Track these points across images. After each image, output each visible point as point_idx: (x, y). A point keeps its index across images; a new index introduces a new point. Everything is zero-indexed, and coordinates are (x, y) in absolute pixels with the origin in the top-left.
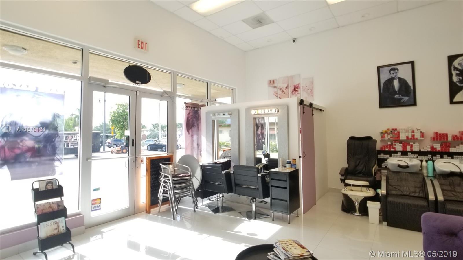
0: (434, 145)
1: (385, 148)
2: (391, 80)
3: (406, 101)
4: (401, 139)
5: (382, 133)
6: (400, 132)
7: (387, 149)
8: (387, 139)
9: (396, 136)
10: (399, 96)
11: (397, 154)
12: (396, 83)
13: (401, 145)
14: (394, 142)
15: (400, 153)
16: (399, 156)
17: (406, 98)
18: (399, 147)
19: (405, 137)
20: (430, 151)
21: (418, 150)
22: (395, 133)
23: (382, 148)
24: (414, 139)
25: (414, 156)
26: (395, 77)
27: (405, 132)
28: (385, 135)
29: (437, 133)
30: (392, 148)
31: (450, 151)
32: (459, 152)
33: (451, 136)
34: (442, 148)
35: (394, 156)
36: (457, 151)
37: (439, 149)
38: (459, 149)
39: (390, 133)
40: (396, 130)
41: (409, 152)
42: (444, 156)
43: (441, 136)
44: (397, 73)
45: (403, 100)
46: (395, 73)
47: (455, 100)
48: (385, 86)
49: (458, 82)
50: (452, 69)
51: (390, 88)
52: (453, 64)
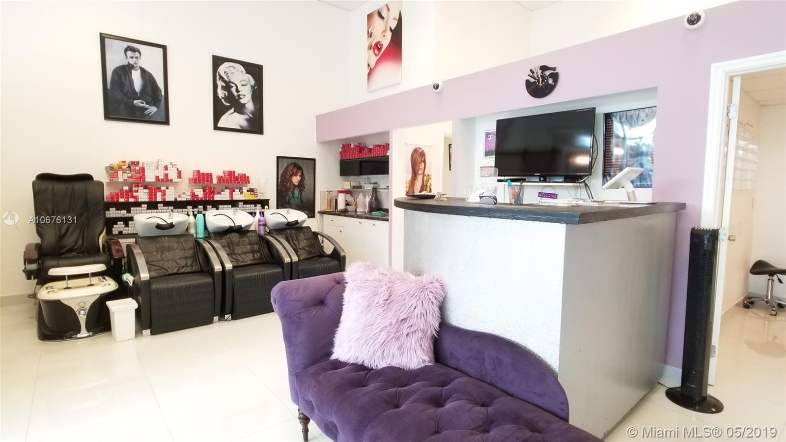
0: (195, 190)
1: (118, 198)
2: (127, 69)
3: (153, 114)
4: (147, 180)
5: (110, 169)
6: (145, 168)
7: (121, 200)
8: (121, 180)
9: (138, 175)
10: (141, 103)
11: (140, 208)
12: (136, 76)
13: (147, 191)
14: (135, 186)
15: (146, 206)
16: (143, 211)
17: (153, 109)
18: (143, 195)
19: (154, 177)
20: (190, 200)
21: (173, 200)
22: (136, 169)
23: (112, 198)
24: (167, 180)
25: (168, 209)
26: (135, 66)
27: (153, 168)
28: (117, 173)
29: (199, 171)
30: (131, 198)
31: (215, 199)
32: (225, 199)
33: (216, 177)
34: (205, 194)
35: (135, 211)
36: (223, 199)
37: (202, 197)
38: (225, 196)
39: (127, 169)
40: (138, 163)
41: (160, 203)
42: (208, 206)
43: (203, 177)
44: (139, 59)
45: (147, 111)
46: (134, 58)
47: (220, 125)
48: (116, 78)
49: (223, 98)
50: (218, 77)
51: (125, 84)
52: (219, 70)
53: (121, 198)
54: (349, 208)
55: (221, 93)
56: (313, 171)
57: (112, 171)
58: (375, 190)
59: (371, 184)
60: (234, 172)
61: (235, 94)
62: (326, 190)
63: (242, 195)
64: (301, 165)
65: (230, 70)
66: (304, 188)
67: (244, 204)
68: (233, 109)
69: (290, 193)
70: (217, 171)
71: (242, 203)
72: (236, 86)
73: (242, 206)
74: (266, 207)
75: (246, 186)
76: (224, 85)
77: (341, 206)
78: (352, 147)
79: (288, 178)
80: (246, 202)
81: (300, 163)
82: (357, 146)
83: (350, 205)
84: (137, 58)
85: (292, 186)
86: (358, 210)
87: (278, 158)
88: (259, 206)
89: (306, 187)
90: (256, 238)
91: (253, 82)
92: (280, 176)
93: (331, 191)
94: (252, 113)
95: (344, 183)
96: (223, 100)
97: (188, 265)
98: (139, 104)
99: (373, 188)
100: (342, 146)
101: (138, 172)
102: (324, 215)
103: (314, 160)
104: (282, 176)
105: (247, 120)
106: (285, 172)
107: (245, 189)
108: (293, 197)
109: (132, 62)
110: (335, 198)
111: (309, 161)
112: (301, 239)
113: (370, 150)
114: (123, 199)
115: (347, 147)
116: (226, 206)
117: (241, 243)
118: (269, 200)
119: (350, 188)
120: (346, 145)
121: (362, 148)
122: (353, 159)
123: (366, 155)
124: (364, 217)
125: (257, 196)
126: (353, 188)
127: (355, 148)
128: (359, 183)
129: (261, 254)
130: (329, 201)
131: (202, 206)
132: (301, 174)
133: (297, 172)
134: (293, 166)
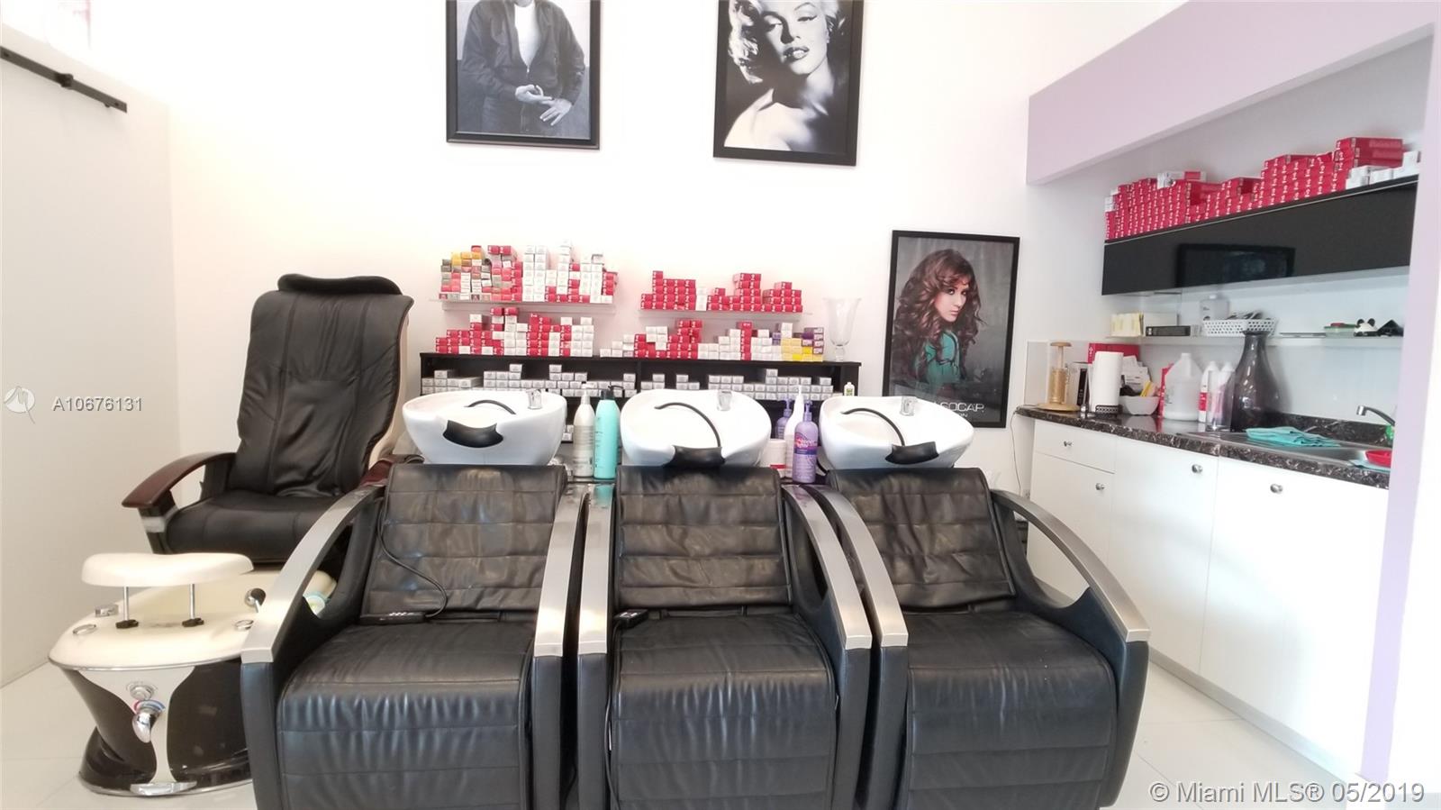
0: (648, 329)
1: (455, 344)
2: (504, 2)
3: (560, 122)
4: (526, 297)
5: (447, 265)
6: (525, 265)
7: (464, 350)
8: (465, 296)
9: (508, 285)
10: (533, 93)
11: (505, 374)
12: (525, 24)
13: (524, 327)
14: (496, 314)
15: (519, 367)
16: (511, 382)
17: (561, 108)
18: (515, 339)
19: (544, 288)
20: (631, 355)
21: (589, 353)
22: (501, 268)
23: (442, 342)
24: (575, 298)
25: (574, 379)
27: (544, 265)
28: (459, 277)
29: (660, 275)
30: (487, 345)
31: (699, 357)
32: (728, 359)
33: (706, 291)
34: (674, 341)
35: (493, 381)
36: (722, 358)
37: (664, 348)
39: (483, 267)
40: (507, 252)
41: (555, 360)
42: (679, 377)
43: (671, 293)
45: (546, 113)
47: (732, 141)
48: (478, 32)
49: (745, 63)
51: (498, 45)
53: (464, 344)
54: (1132, 404)
55: (740, 49)
56: (1009, 280)
57: (449, 274)
58: (1257, 340)
59: (1233, 317)
60: (758, 278)
61: (781, 47)
62: (1047, 340)
63: (779, 347)
64: (969, 258)
66: (976, 332)
67: (780, 375)
68: (771, 93)
69: (928, 348)
71: (776, 371)
72: (784, 22)
73: (776, 381)
74: (849, 386)
75: (789, 321)
76: (750, 23)
77: (1103, 394)
78: (1160, 186)
79: (924, 298)
80: (787, 369)
82: (1179, 182)
83: (1138, 394)
85: (936, 325)
86: (1166, 413)
87: (897, 235)
88: (826, 381)
89: (980, 326)
90: (773, 498)
92: (898, 293)
93: (1069, 345)
94: (827, 103)
95: (1114, 317)
96: (743, 69)
98: (530, 94)
99: (1248, 333)
100: (1116, 192)
101: (505, 276)
102: (1039, 424)
103: (1015, 242)
104: (906, 292)
105: (811, 124)
106: (915, 281)
107: (787, 330)
108: (938, 360)
110: (1078, 367)
111: (998, 245)
112: (942, 517)
113: (1247, 186)
114: (469, 347)
115: (1137, 190)
116: (728, 378)
117: (714, 514)
118: (860, 364)
119: (1140, 334)
120: (1136, 184)
121: (1203, 188)
122: (1158, 231)
123: (1223, 206)
124: (1218, 447)
125: (820, 350)
126: (1152, 335)
127: (1175, 188)
128: (1178, 316)
129: (780, 565)
130: (1057, 376)
131: (662, 377)
132: (967, 286)
133: (954, 281)
134: (941, 260)
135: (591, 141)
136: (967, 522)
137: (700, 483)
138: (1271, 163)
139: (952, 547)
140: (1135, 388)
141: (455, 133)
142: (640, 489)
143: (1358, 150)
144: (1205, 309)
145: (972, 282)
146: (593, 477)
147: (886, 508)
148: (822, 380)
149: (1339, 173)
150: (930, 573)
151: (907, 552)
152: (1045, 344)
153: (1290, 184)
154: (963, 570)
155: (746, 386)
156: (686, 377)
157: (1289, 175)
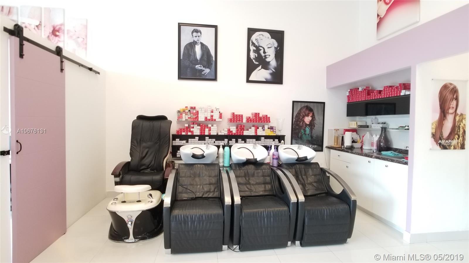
0: (231, 127)
1: (181, 132)
2: (193, 44)
3: (207, 74)
4: (200, 120)
5: (179, 112)
6: (199, 111)
7: (183, 133)
8: (184, 119)
9: (195, 117)
10: (200, 67)
11: (194, 139)
12: (198, 49)
13: (199, 127)
14: (192, 124)
15: (198, 138)
16: (196, 142)
17: (207, 71)
18: (196, 131)
19: (204, 117)
20: (226, 134)
21: (216, 134)
22: (193, 111)
23: (178, 132)
24: (212, 119)
25: (212, 141)
26: (198, 42)
27: (204, 111)
28: (182, 115)
29: (233, 113)
30: (189, 132)
31: (244, 134)
32: (251, 135)
33: (245, 117)
34: (237, 131)
35: (191, 142)
36: (250, 135)
37: (235, 132)
38: (251, 132)
39: (189, 112)
40: (195, 108)
41: (207, 136)
42: (239, 140)
43: (237, 118)
44: (200, 37)
45: (203, 72)
46: (197, 37)
47: (251, 78)
48: (186, 52)
49: (254, 59)
50: (251, 44)
51: (191, 55)
52: (251, 39)
53: (184, 132)
54: (355, 145)
55: (253, 55)
56: (323, 113)
57: (180, 114)
58: (384, 130)
59: (379, 123)
60: (259, 114)
61: (263, 55)
62: (333, 128)
63: (264, 132)
64: (312, 108)
65: (260, 38)
66: (314, 126)
67: (265, 139)
68: (261, 66)
69: (302, 131)
70: (247, 113)
71: (264, 138)
72: (264, 49)
73: (263, 140)
74: (282, 141)
75: (267, 125)
76: (255, 49)
77: (348, 143)
78: (360, 90)
79: (301, 118)
80: (267, 137)
81: (311, 105)
82: (365, 90)
83: (357, 142)
84: (199, 36)
85: (304, 125)
86: (364, 147)
87: (294, 102)
88: (277, 140)
89: (316, 125)
90: (269, 170)
91: (276, 45)
92: (294, 117)
93: (339, 130)
94: (275, 68)
95: (350, 122)
96: (254, 60)
97: (211, 191)
98: (199, 67)
99: (382, 128)
100: (349, 91)
101: (194, 114)
102: (332, 150)
103: (324, 103)
104: (296, 116)
105: (271, 74)
106: (299, 114)
107: (266, 127)
108: (305, 134)
109: (196, 39)
110: (341, 136)
111: (319, 104)
112: (309, 174)
113: (380, 92)
114: (185, 133)
115: (354, 91)
116: (252, 140)
117: (256, 175)
118: (285, 136)
119: (356, 127)
120: (354, 89)
121: (370, 91)
122: (360, 101)
123: (375, 96)
124: (374, 156)
125: (275, 132)
126: (360, 127)
127: (363, 91)
128: (366, 122)
129: (272, 186)
130: (336, 138)
131: (235, 140)
132: (312, 115)
133: (309, 114)
134: (305, 108)
135: (215, 79)
136: (315, 175)
137: (251, 167)
138: (385, 87)
139: (312, 181)
140: (355, 141)
141: (180, 78)
142: (238, 169)
143: (403, 86)
144: (372, 121)
145: (313, 114)
146: (223, 166)
147: (296, 172)
148: (276, 140)
149: (399, 91)
150: (307, 188)
151: (302, 183)
152: (333, 129)
153: (389, 92)
154: (315, 187)
155: (256, 142)
156: (241, 140)
157: (389, 90)
